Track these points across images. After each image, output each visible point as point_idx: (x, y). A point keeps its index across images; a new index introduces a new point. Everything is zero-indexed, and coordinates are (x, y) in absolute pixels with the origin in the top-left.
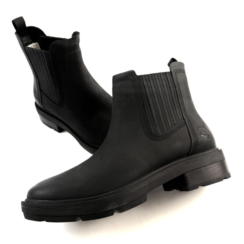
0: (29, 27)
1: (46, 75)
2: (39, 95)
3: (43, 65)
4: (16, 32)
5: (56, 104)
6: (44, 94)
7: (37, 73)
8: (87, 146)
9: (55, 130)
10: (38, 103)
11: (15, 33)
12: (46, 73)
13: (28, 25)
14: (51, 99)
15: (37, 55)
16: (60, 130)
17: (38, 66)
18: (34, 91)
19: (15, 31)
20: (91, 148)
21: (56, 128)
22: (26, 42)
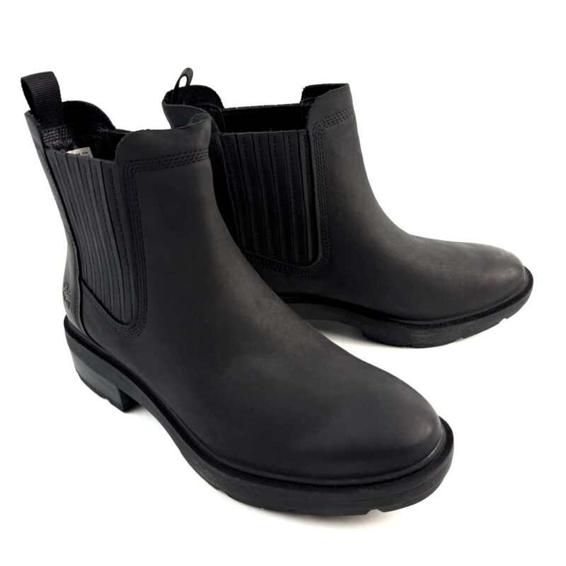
0: (68, 102)
1: (101, 234)
2: (76, 294)
3: (94, 204)
4: (29, 111)
5: (121, 322)
6: (91, 291)
7: (77, 230)
8: (203, 462)
9: (112, 402)
10: (71, 320)
11: (26, 114)
12: (100, 228)
13: (66, 96)
14: (107, 306)
15: (78, 173)
16: (128, 405)
17: (78, 206)
18: (66, 284)
19: (28, 108)
20: (215, 470)
21: (118, 398)
22: (54, 143)
